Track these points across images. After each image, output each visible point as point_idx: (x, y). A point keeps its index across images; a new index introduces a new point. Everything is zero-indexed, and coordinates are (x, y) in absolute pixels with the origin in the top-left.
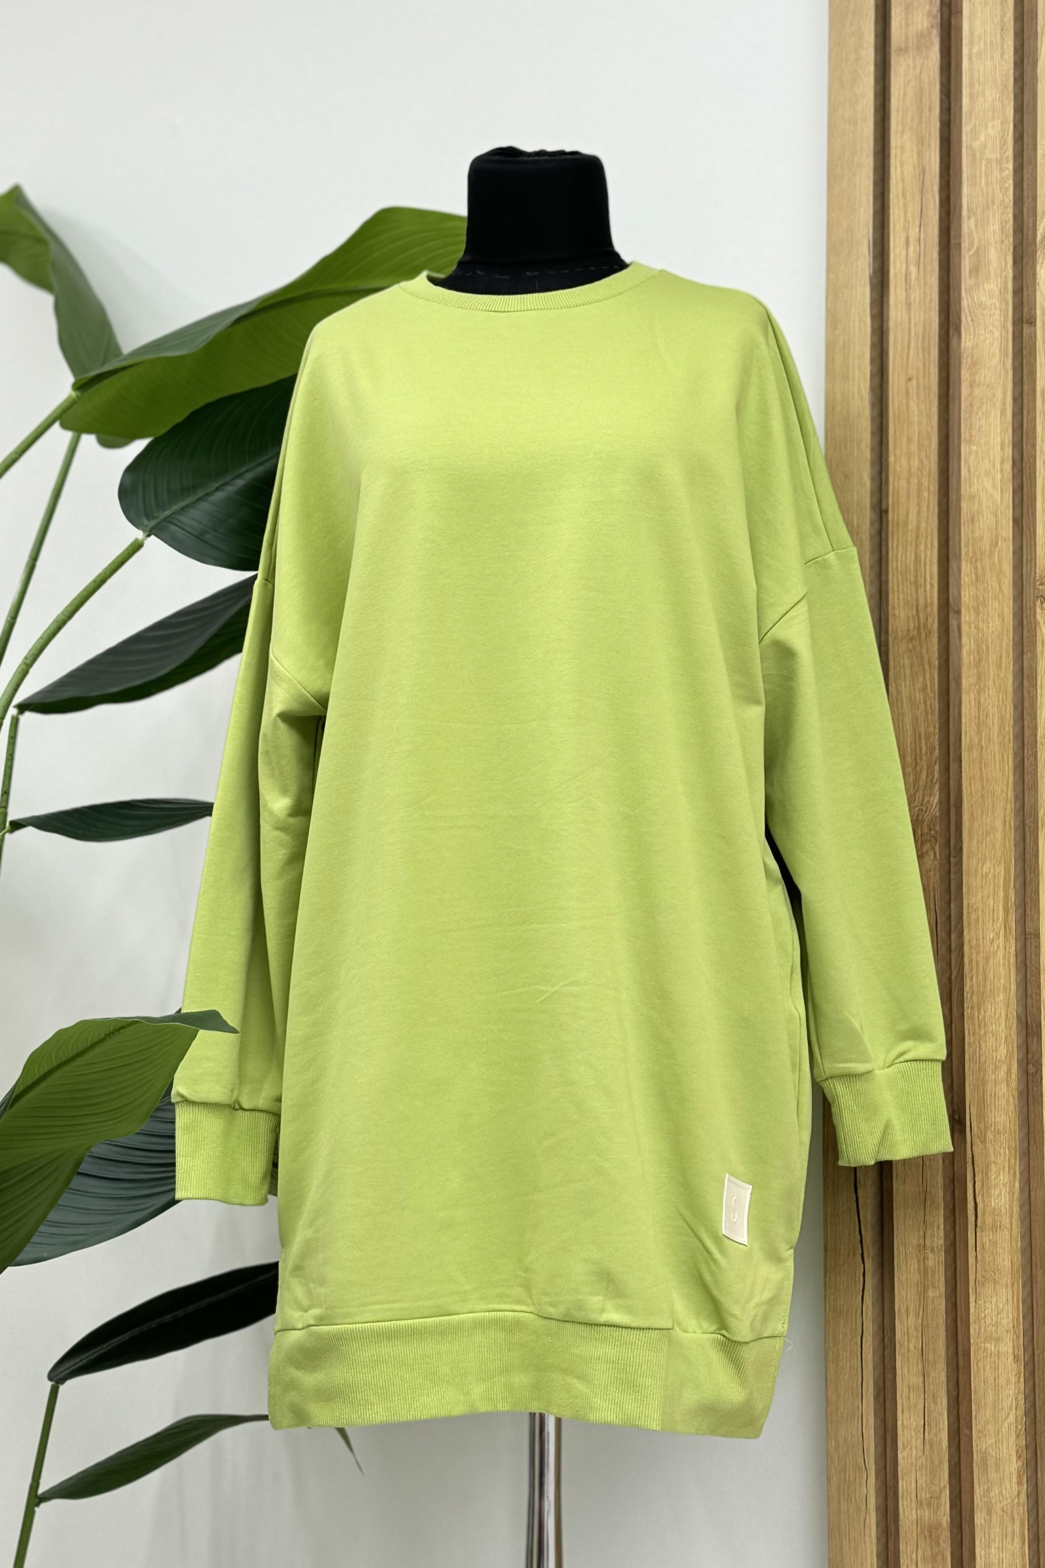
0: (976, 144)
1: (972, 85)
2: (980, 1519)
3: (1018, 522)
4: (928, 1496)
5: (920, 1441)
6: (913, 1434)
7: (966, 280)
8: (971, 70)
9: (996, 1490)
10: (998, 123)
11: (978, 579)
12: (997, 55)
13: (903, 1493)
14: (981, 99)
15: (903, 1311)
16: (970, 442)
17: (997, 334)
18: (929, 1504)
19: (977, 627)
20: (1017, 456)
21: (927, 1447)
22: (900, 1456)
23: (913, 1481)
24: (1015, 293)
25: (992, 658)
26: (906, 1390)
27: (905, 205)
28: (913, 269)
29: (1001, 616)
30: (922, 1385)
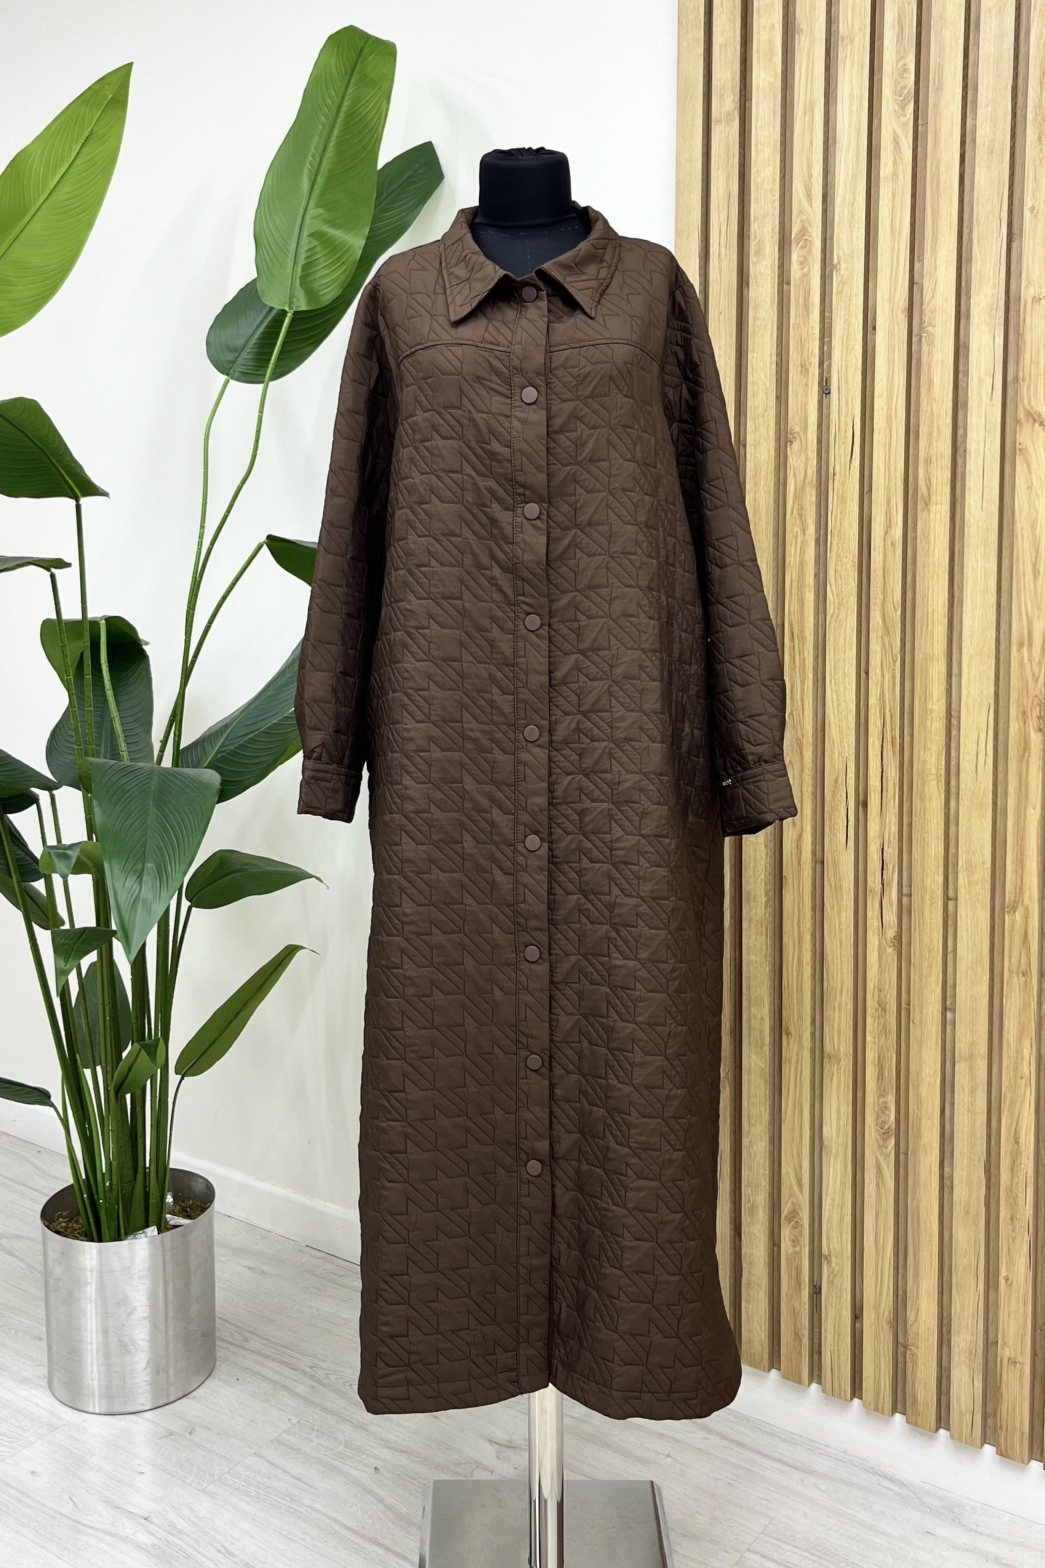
0: (759, 180)
1: (756, 145)
2: (744, 925)
3: (778, 398)
7: (753, 258)
8: (756, 136)
9: (754, 911)
10: (771, 168)
11: (756, 429)
12: (771, 128)
14: (762, 155)
16: (753, 351)
17: (769, 290)
19: (755, 457)
20: (779, 361)
24: (779, 267)
25: (763, 474)
27: (719, 212)
28: (723, 250)
29: (769, 451)
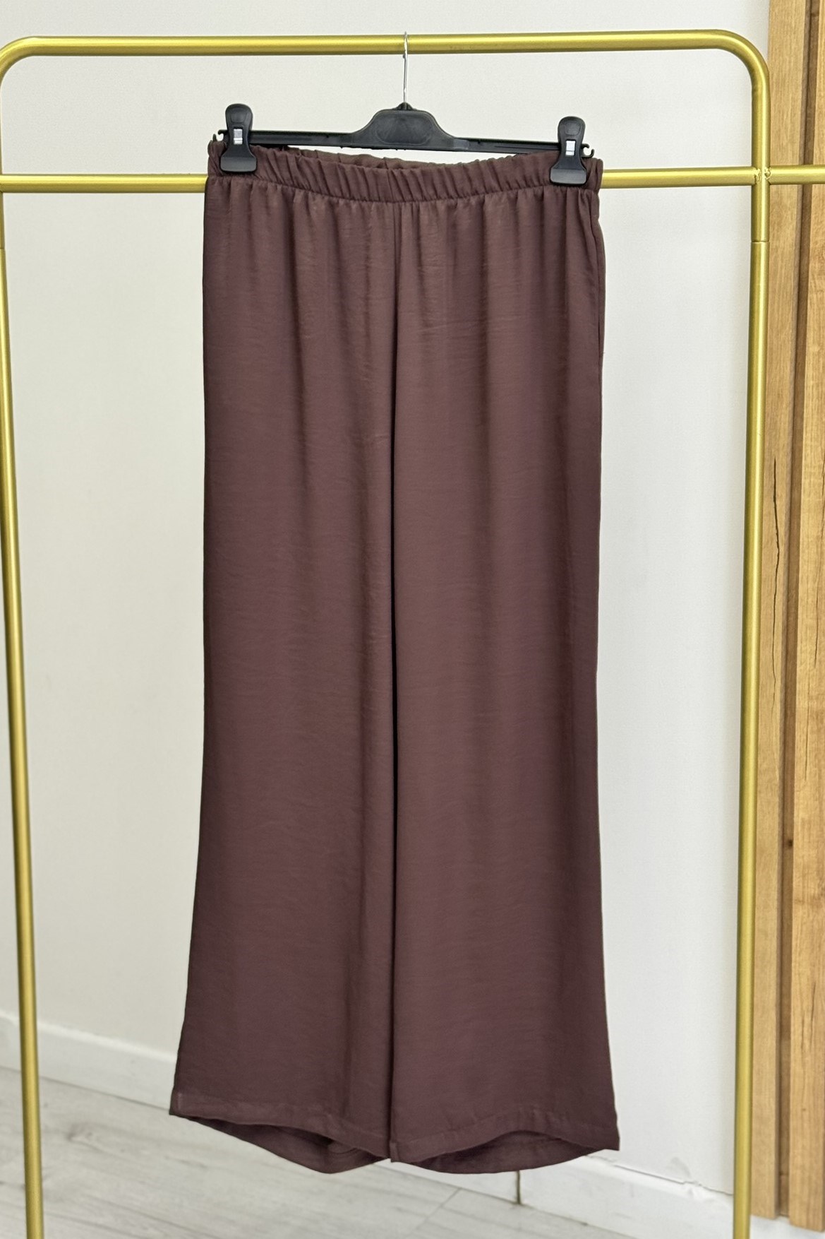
4: (817, 693)
5: (813, 660)
6: (808, 655)
13: (799, 691)
15: (805, 578)
18: (817, 698)
21: (817, 663)
22: (798, 669)
23: (807, 684)
26: (804, 627)
30: (815, 625)
